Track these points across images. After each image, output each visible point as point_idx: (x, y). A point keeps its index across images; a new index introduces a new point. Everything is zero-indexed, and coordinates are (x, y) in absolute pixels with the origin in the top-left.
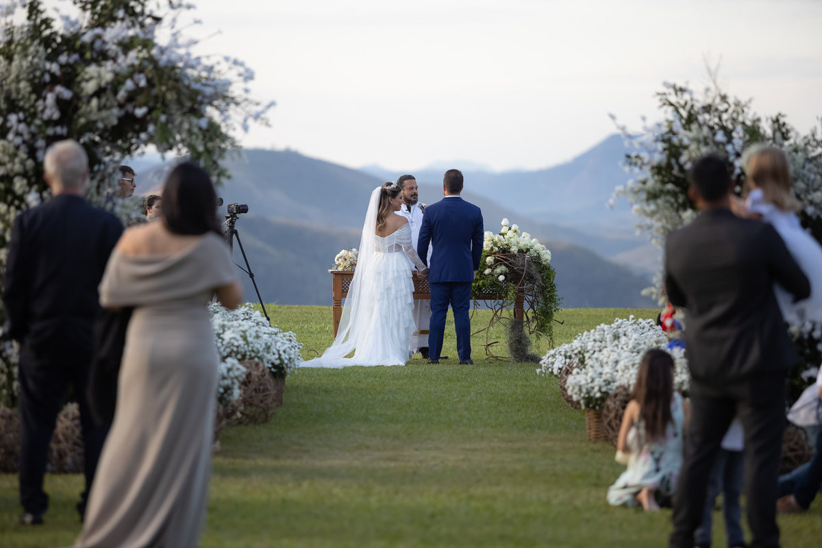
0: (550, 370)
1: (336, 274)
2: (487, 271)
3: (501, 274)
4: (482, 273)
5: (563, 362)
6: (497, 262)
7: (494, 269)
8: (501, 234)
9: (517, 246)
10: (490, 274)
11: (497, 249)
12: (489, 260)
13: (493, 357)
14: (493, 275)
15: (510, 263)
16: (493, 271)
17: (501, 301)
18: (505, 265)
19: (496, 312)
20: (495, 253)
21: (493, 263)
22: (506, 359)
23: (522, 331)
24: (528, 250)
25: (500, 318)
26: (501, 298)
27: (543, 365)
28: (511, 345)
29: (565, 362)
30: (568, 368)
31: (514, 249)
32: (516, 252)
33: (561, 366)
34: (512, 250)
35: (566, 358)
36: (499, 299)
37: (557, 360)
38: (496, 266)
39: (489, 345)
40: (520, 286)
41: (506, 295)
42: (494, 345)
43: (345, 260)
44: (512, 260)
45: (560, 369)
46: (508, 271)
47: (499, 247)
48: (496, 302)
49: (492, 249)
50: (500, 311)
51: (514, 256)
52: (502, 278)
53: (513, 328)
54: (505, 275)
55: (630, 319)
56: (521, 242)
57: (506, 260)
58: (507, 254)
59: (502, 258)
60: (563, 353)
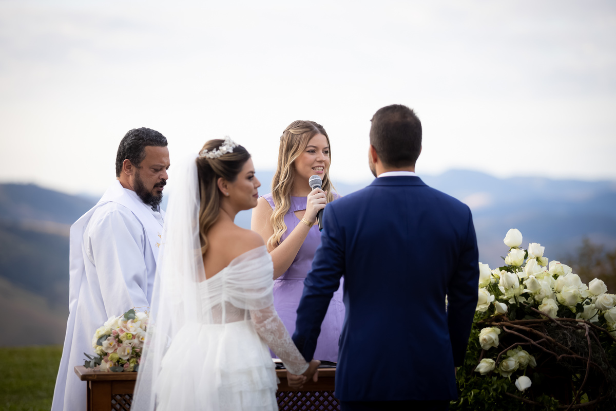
1: (94, 382)
2: (485, 365)
3: (520, 373)
4: (471, 370)
6: (507, 342)
7: (502, 359)
9: (556, 298)
10: (491, 374)
11: (504, 307)
12: (488, 335)
14: (500, 377)
16: (498, 364)
18: (525, 348)
20: (499, 319)
21: (497, 343)
24: (580, 307)
31: (549, 306)
32: (554, 316)
34: (543, 308)
38: (505, 352)
43: (120, 342)
44: (545, 335)
46: (534, 363)
49: (493, 307)
52: (522, 382)
56: (564, 289)
57: (529, 334)
58: (530, 319)
59: (520, 331)
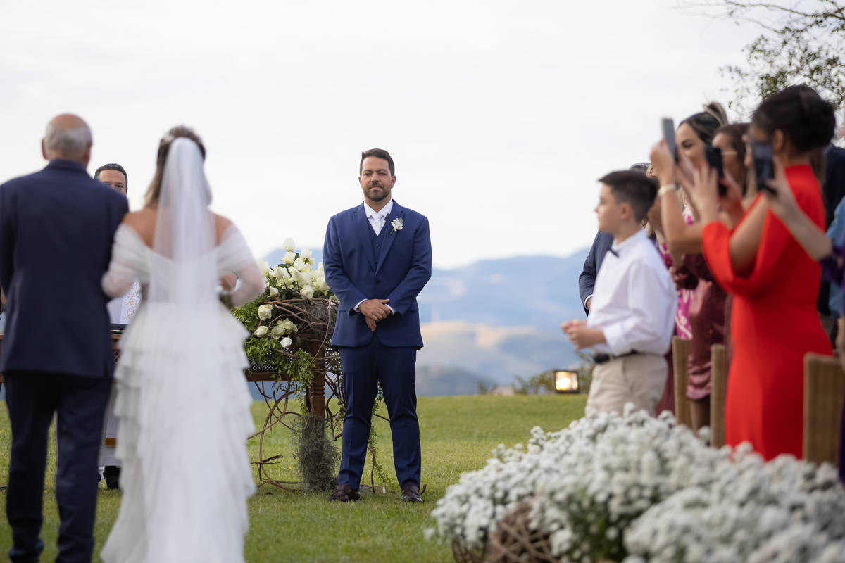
0: (458, 531)
2: (261, 330)
3: (285, 335)
5: (489, 512)
6: (278, 314)
7: (272, 326)
8: (283, 266)
9: (312, 285)
10: (264, 336)
11: (276, 290)
12: (264, 310)
13: (270, 482)
14: (270, 338)
15: (301, 315)
16: (270, 330)
17: (285, 384)
18: (292, 319)
19: (277, 402)
20: (272, 299)
21: (270, 316)
22: (295, 486)
23: (322, 436)
25: (284, 414)
26: (285, 377)
27: (441, 521)
28: (302, 461)
29: (494, 515)
30: (505, 526)
31: (307, 291)
32: (310, 297)
33: (484, 522)
34: (303, 292)
35: (495, 502)
36: (284, 379)
37: (474, 509)
38: (276, 322)
39: (264, 462)
40: (317, 356)
41: (296, 374)
42: (275, 461)
44: (304, 311)
45: (484, 530)
46: (297, 329)
47: (280, 289)
48: (277, 384)
49: (268, 291)
50: (283, 401)
51: (308, 302)
52: (286, 342)
53: (307, 432)
54: (292, 335)
55: (626, 413)
56: (318, 279)
57: (292, 309)
58: (294, 299)
59: (287, 307)
60: (487, 491)
